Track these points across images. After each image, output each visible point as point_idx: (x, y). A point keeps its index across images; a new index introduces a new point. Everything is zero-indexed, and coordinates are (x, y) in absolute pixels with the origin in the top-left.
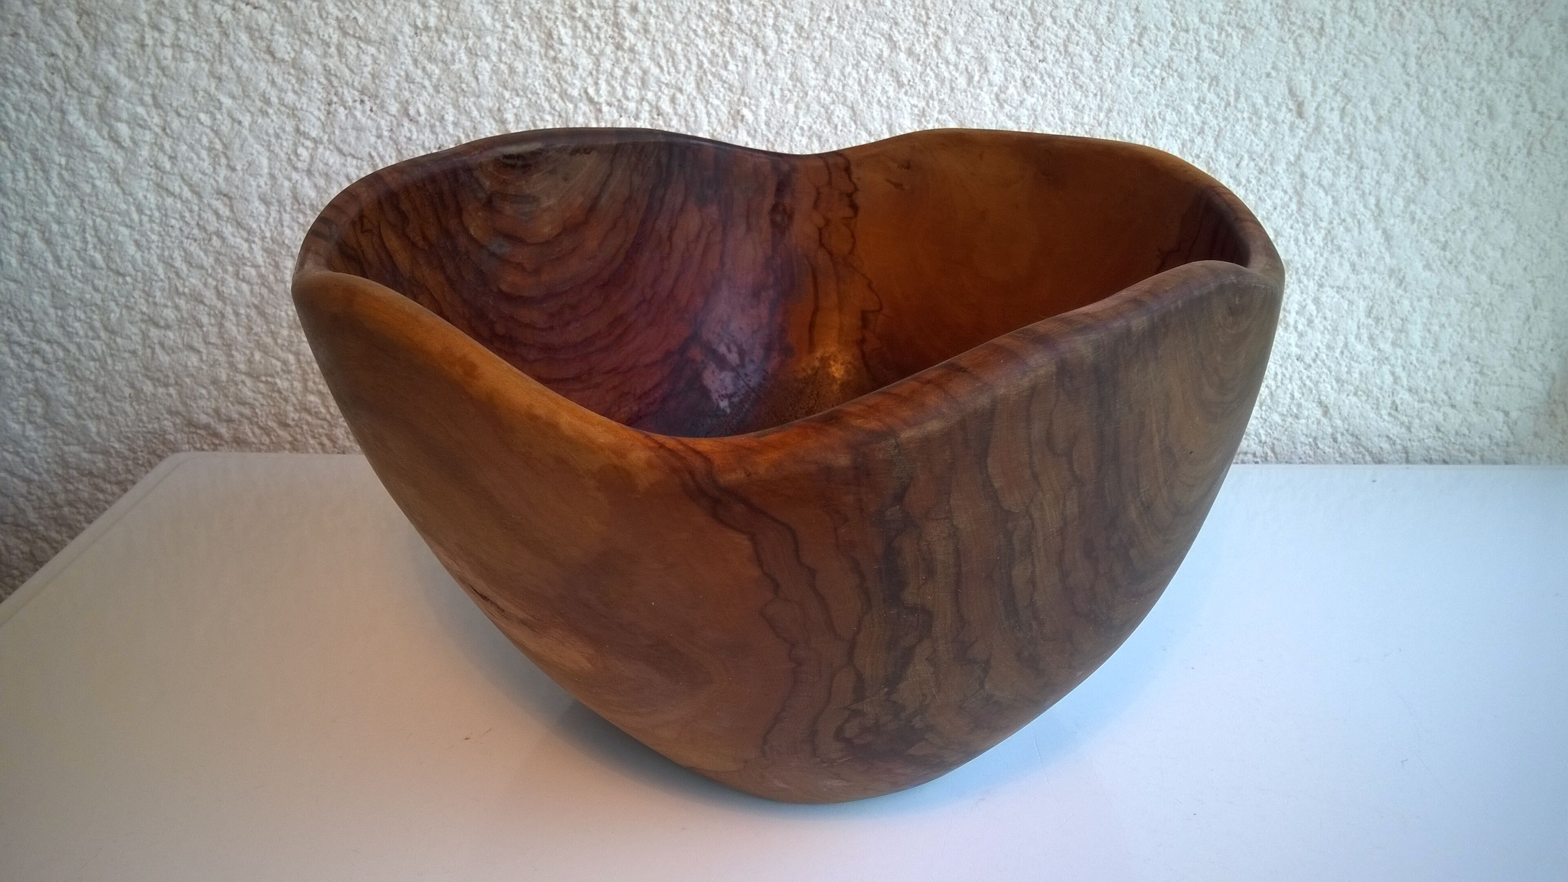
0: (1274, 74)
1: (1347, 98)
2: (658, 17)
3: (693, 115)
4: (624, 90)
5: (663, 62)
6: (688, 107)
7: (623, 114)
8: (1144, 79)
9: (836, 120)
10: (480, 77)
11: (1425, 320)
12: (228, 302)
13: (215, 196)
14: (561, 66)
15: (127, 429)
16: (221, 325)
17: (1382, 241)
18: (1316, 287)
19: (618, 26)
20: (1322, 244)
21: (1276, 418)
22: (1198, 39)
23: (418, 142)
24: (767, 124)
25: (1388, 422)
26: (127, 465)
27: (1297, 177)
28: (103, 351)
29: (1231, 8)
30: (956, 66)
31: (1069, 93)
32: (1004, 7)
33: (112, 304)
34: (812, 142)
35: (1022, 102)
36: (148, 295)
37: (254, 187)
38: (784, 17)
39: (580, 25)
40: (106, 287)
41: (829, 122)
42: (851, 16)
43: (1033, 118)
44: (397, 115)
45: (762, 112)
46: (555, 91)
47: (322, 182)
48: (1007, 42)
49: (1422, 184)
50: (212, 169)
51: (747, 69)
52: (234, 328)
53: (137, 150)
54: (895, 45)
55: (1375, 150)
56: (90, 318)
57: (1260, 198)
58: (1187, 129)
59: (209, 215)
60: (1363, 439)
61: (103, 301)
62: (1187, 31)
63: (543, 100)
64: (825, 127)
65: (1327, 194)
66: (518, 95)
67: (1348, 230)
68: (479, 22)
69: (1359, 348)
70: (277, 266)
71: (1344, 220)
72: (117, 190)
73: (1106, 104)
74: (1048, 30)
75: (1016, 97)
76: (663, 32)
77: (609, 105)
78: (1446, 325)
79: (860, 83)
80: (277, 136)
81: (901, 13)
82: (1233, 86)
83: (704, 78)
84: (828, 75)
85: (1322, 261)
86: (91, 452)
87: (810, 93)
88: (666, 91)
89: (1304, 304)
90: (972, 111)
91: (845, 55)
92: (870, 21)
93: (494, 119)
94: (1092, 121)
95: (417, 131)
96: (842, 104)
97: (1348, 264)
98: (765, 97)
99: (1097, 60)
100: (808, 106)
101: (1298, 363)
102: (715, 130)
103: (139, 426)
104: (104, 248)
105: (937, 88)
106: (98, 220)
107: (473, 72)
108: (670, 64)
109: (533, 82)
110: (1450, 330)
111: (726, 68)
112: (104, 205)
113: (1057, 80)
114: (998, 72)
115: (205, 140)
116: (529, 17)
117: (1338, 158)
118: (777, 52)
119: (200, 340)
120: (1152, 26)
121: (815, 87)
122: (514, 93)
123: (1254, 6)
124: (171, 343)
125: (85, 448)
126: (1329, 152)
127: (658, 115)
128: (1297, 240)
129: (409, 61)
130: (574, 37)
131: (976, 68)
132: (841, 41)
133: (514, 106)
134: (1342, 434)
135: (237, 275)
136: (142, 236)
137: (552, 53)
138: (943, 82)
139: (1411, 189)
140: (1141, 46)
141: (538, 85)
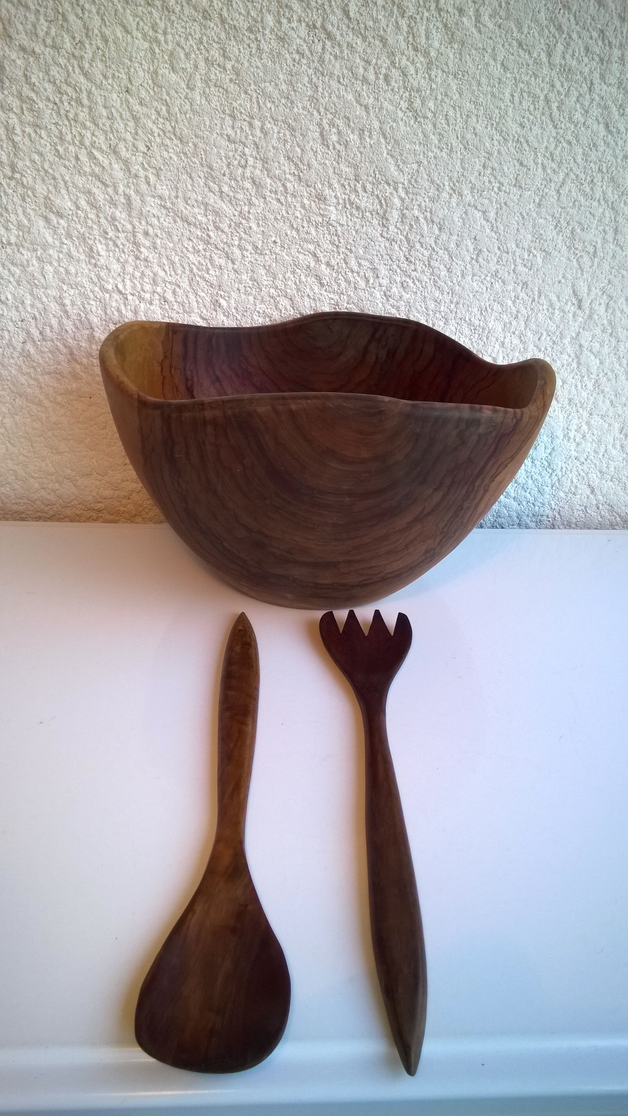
0: (563, 281)
1: (610, 297)
2: (162, 239)
3: (187, 302)
4: (142, 285)
5: (167, 268)
6: (184, 297)
8: (479, 283)
10: (46, 276)
14: (100, 270)
18: (588, 415)
19: (136, 244)
20: (592, 389)
21: (562, 494)
22: (514, 258)
24: (236, 309)
27: (577, 347)
29: (536, 238)
31: (431, 292)
32: (389, 236)
35: (401, 298)
38: (245, 240)
39: (111, 243)
42: (289, 240)
43: (408, 307)
46: (96, 285)
48: (390, 258)
51: (221, 273)
54: (318, 259)
58: (507, 315)
60: (615, 507)
62: (508, 253)
63: (89, 291)
65: (596, 358)
66: (72, 288)
67: (609, 380)
68: (44, 240)
69: (614, 452)
71: (606, 374)
73: (455, 299)
74: (417, 251)
75: (397, 294)
76: (166, 248)
77: (133, 295)
79: (295, 284)
81: (322, 238)
82: (537, 289)
83: (194, 278)
84: (275, 278)
85: (592, 399)
87: (263, 289)
88: (169, 287)
89: (580, 425)
90: (368, 302)
91: (285, 266)
92: (302, 243)
93: (57, 303)
94: (446, 309)
96: (285, 297)
97: (608, 401)
98: (234, 292)
99: (449, 270)
101: (575, 461)
102: (202, 312)
105: (346, 288)
107: (42, 273)
108: (171, 269)
109: (82, 280)
111: (208, 273)
113: (424, 283)
114: (385, 278)
116: (77, 237)
117: (604, 335)
118: (241, 263)
120: (485, 250)
121: (267, 286)
122: (69, 286)
123: (551, 237)
126: (598, 331)
128: (576, 386)
130: (108, 250)
131: (371, 274)
132: (283, 256)
133: (70, 295)
134: (603, 504)
137: (94, 261)
138: (350, 284)
140: (478, 262)
141: (85, 281)
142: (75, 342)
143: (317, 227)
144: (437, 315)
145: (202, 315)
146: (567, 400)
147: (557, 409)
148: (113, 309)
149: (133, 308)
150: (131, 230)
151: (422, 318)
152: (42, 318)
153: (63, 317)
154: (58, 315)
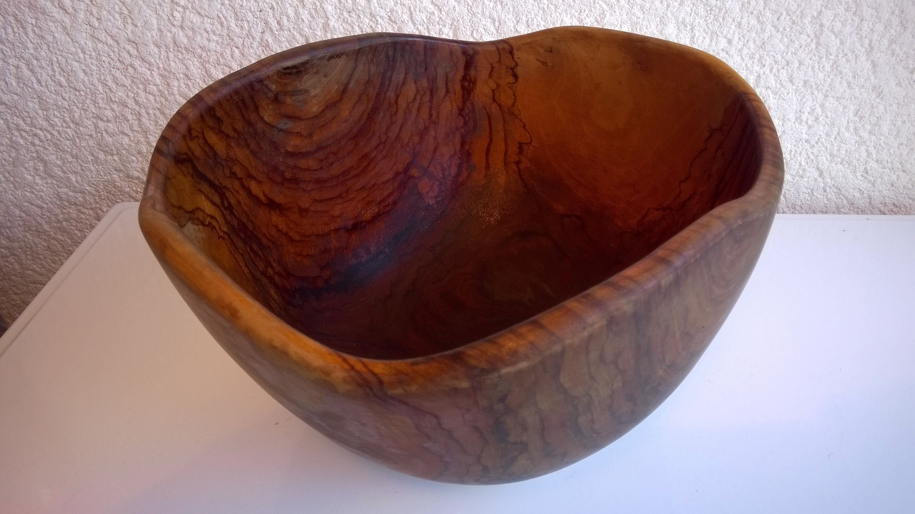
11: (892, 118)
12: (142, 106)
13: (127, 42)
15: (93, 180)
16: (139, 120)
17: (870, 68)
18: (823, 98)
20: (830, 70)
23: (247, 8)
25: (861, 180)
26: (95, 199)
27: (818, 27)
28: (73, 135)
33: (75, 107)
36: (95, 102)
37: (150, 37)
40: (70, 98)
47: (190, 34)
49: (902, 30)
50: (123, 26)
52: (147, 122)
53: (77, 14)
55: (873, 8)
56: (63, 116)
57: (791, 40)
59: (125, 54)
60: (843, 190)
61: (69, 106)
65: (836, 38)
67: (848, 61)
69: (847, 135)
70: (168, 85)
71: (846, 55)
72: (69, 39)
78: (907, 122)
80: (160, 5)
85: (829, 80)
86: (74, 192)
89: (814, 108)
97: (846, 83)
101: (806, 144)
103: (99, 178)
104: (65, 74)
106: (60, 58)
110: (909, 124)
112: (61, 49)
115: (117, 8)
117: (847, 14)
119: (129, 129)
124: (112, 130)
125: (70, 189)
126: (841, 10)
128: (813, 68)
134: (830, 187)
135: (145, 90)
136: (87, 67)
139: (894, 34)
142: (311, 31)
146: (802, 82)
147: (791, 91)
152: (279, 8)
153: (299, 6)
154: (295, 5)
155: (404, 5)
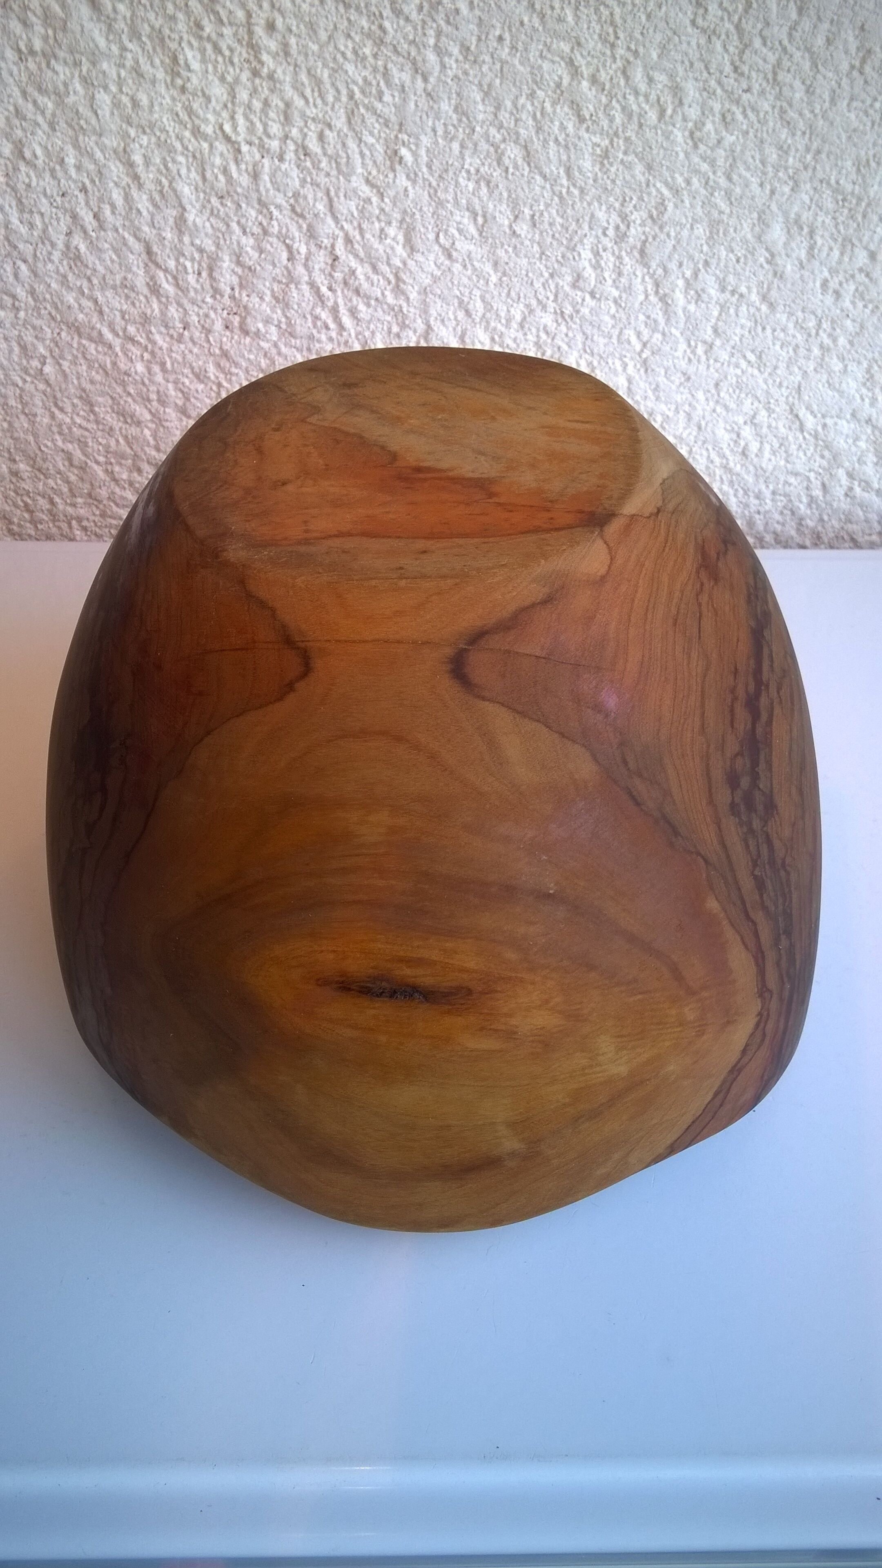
2: (299, 36)
3: (344, 155)
4: (265, 126)
5: (308, 92)
6: (339, 147)
7: (265, 155)
8: (861, 114)
9: (507, 162)
10: (99, 112)
14: (191, 98)
19: (254, 47)
24: (429, 167)
30: (646, 96)
31: (774, 130)
32: (706, 24)
34: (479, 188)
35: (719, 142)
38: (447, 36)
39: (209, 47)
41: (499, 164)
42: (526, 34)
43: (731, 160)
44: (11, 157)
45: (423, 152)
46: (186, 127)
48: (707, 68)
51: (404, 100)
54: (576, 71)
63: (173, 139)
64: (495, 170)
66: (144, 132)
68: (91, 45)
73: (815, 144)
74: (756, 53)
75: (713, 135)
76: (306, 55)
77: (250, 144)
79: (535, 118)
81: (585, 30)
83: (356, 110)
84: (498, 108)
87: (478, 129)
88: (313, 128)
90: (662, 151)
91: (518, 84)
92: (549, 40)
93: (121, 161)
94: (799, 165)
95: (36, 177)
96: (514, 142)
98: (426, 135)
99: (809, 91)
100: (476, 145)
102: (370, 173)
105: (623, 125)
107: (92, 107)
108: (316, 94)
109: (161, 117)
111: (380, 99)
113: (762, 115)
114: (694, 105)
116: (149, 37)
118: (439, 79)
121: (483, 122)
122: (140, 130)
127: (305, 155)
129: (17, 93)
130: (204, 61)
131: (669, 99)
132: (514, 66)
133: (141, 146)
137: (179, 82)
138: (630, 116)
140: (861, 73)
141: (167, 121)
142: (154, 232)
143: (577, 8)
144: (781, 174)
145: (370, 178)
148: (216, 171)
149: (250, 168)
150: (244, 20)
151: (753, 179)
152: (96, 189)
153: (132, 186)
154: (124, 183)
155: (318, 186)
